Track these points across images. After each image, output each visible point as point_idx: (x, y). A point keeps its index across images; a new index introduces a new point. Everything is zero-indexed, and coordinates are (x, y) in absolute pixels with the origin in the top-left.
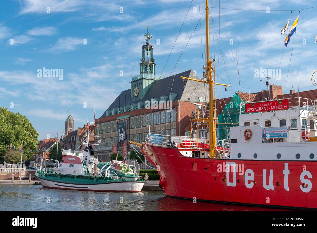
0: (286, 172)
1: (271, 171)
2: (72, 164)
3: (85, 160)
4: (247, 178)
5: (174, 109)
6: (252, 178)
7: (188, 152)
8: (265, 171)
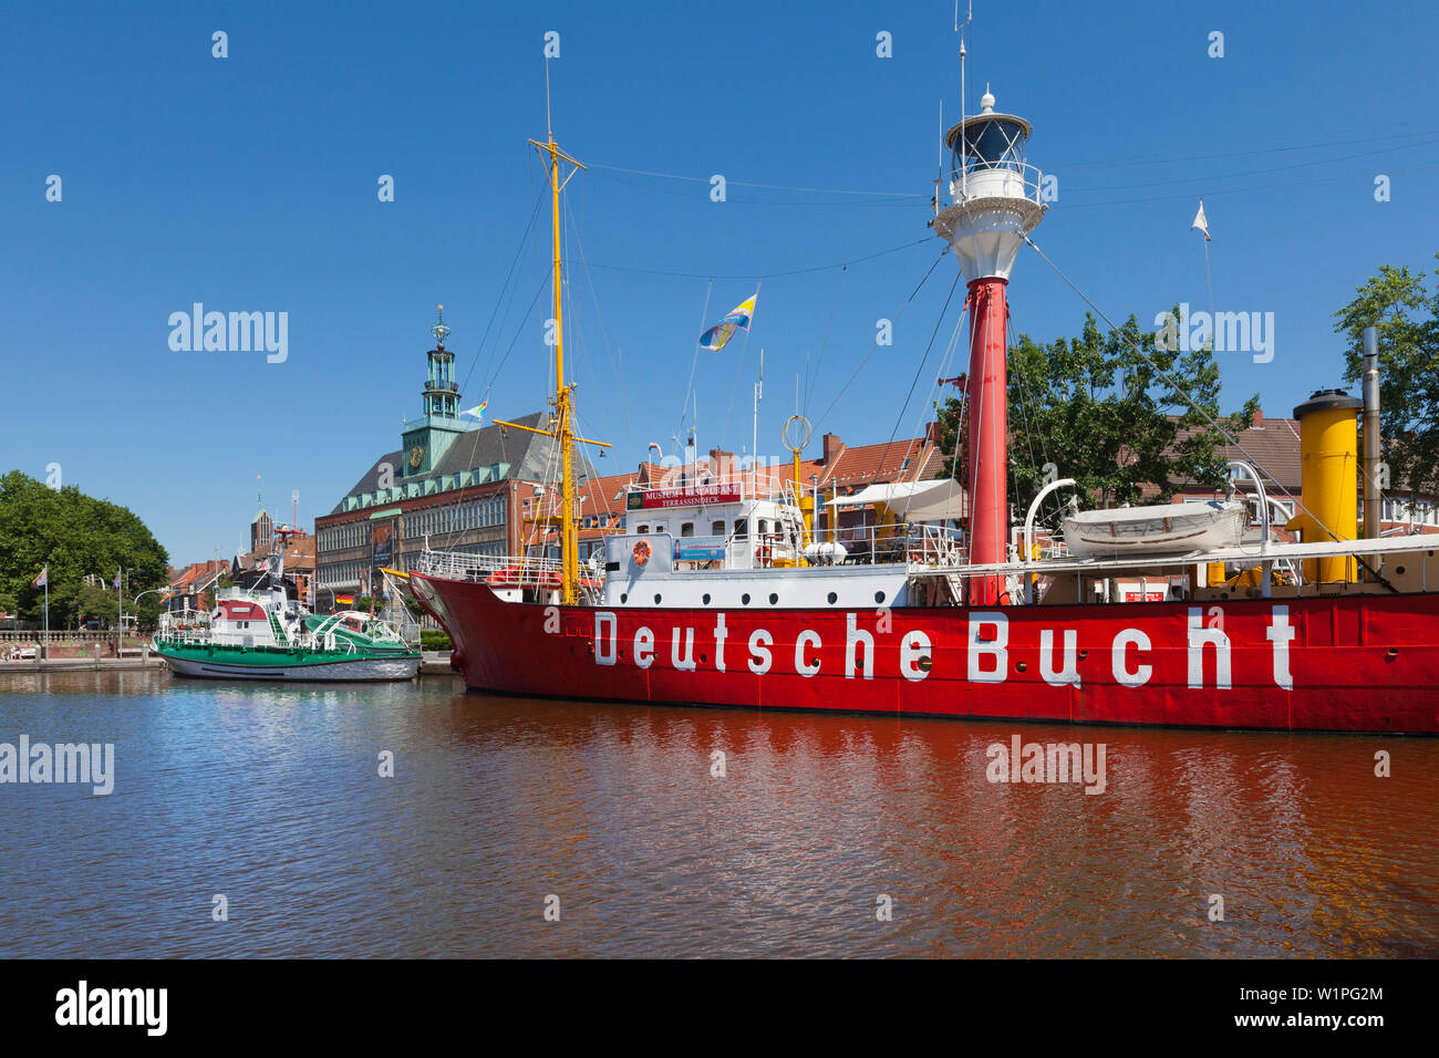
0: (721, 633)
1: (690, 632)
2: (244, 621)
3: (276, 612)
4: (639, 647)
5: (503, 497)
6: (650, 646)
7: (512, 591)
8: (676, 632)
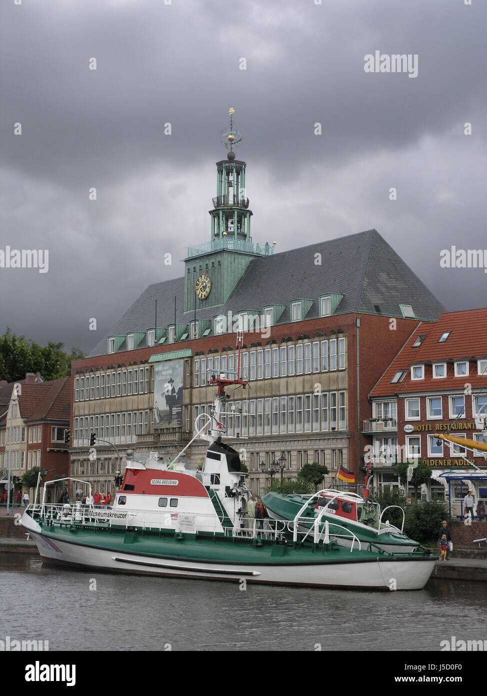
2: (169, 498)
5: (341, 335)
